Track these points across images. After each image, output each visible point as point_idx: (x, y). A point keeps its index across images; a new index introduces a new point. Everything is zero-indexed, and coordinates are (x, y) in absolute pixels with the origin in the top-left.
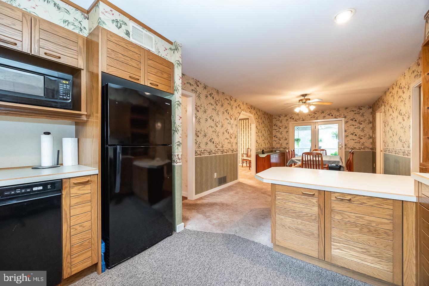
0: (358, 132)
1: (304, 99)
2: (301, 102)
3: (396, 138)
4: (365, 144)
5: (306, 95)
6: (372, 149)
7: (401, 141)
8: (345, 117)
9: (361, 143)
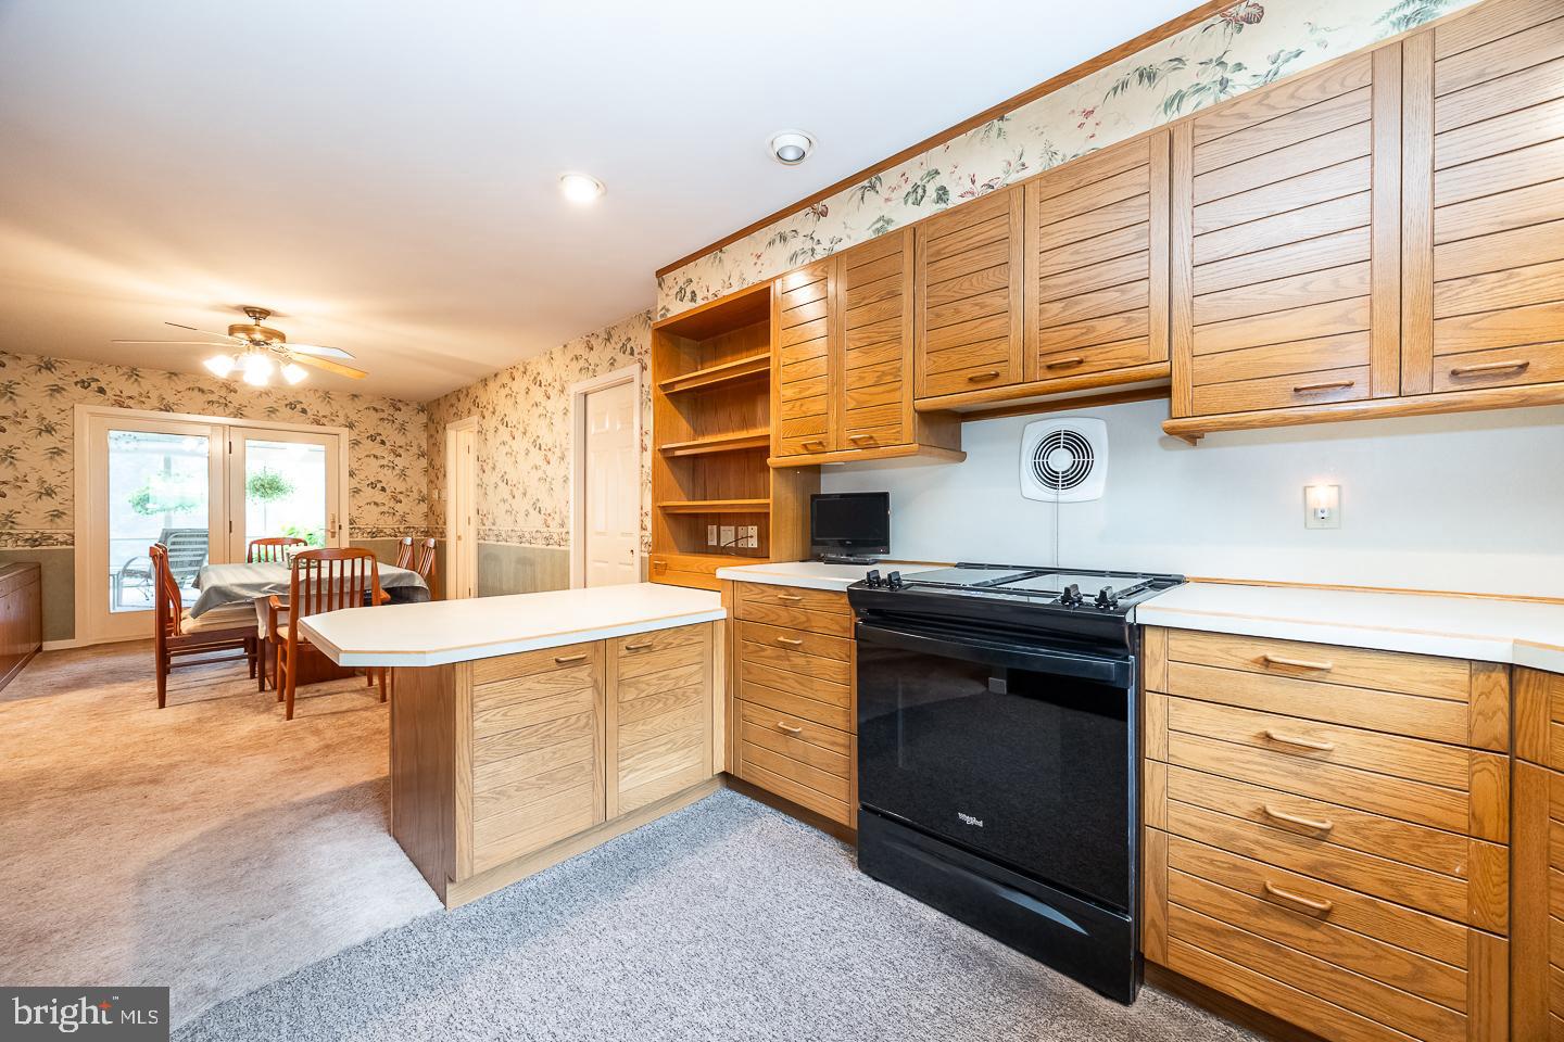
0: (389, 478)
1: (256, 325)
2: (242, 335)
3: (521, 505)
4: (409, 518)
5: (265, 313)
6: (427, 532)
7: (540, 512)
8: (351, 426)
9: (397, 517)
